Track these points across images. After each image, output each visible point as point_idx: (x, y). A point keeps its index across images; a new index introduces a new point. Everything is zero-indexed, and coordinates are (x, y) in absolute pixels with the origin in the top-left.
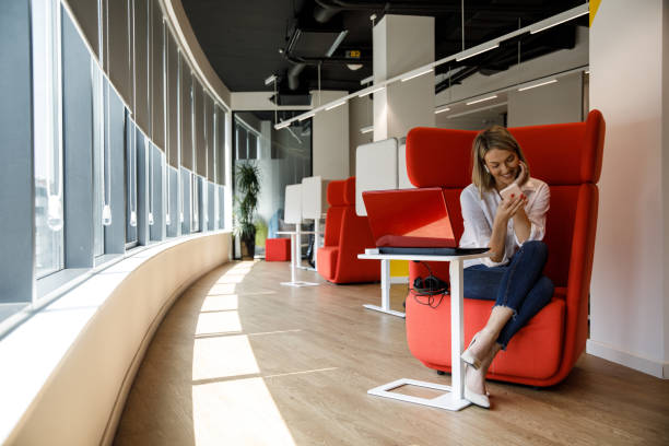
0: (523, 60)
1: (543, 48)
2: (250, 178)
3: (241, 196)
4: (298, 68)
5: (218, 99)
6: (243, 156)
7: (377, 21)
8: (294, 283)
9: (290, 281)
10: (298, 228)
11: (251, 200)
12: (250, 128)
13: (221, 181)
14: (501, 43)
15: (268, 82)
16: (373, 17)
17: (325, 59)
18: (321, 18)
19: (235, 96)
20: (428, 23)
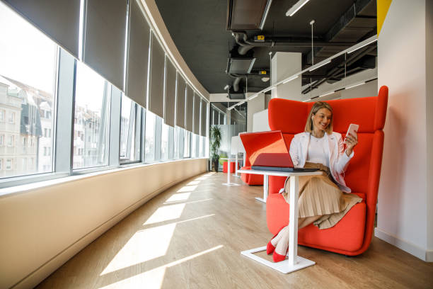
0: (348, 75)
1: (359, 68)
2: (217, 133)
3: (213, 141)
4: (237, 80)
5: (202, 97)
6: (216, 123)
7: (273, 55)
8: (228, 184)
9: (226, 182)
10: (236, 157)
11: (217, 143)
12: (220, 111)
13: (204, 134)
14: (332, 60)
15: (225, 88)
16: (270, 53)
17: (247, 75)
18: (242, 51)
19: (211, 95)
20: (299, 56)
